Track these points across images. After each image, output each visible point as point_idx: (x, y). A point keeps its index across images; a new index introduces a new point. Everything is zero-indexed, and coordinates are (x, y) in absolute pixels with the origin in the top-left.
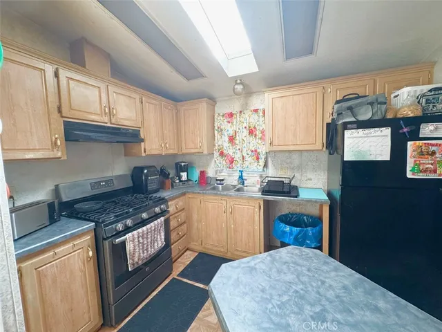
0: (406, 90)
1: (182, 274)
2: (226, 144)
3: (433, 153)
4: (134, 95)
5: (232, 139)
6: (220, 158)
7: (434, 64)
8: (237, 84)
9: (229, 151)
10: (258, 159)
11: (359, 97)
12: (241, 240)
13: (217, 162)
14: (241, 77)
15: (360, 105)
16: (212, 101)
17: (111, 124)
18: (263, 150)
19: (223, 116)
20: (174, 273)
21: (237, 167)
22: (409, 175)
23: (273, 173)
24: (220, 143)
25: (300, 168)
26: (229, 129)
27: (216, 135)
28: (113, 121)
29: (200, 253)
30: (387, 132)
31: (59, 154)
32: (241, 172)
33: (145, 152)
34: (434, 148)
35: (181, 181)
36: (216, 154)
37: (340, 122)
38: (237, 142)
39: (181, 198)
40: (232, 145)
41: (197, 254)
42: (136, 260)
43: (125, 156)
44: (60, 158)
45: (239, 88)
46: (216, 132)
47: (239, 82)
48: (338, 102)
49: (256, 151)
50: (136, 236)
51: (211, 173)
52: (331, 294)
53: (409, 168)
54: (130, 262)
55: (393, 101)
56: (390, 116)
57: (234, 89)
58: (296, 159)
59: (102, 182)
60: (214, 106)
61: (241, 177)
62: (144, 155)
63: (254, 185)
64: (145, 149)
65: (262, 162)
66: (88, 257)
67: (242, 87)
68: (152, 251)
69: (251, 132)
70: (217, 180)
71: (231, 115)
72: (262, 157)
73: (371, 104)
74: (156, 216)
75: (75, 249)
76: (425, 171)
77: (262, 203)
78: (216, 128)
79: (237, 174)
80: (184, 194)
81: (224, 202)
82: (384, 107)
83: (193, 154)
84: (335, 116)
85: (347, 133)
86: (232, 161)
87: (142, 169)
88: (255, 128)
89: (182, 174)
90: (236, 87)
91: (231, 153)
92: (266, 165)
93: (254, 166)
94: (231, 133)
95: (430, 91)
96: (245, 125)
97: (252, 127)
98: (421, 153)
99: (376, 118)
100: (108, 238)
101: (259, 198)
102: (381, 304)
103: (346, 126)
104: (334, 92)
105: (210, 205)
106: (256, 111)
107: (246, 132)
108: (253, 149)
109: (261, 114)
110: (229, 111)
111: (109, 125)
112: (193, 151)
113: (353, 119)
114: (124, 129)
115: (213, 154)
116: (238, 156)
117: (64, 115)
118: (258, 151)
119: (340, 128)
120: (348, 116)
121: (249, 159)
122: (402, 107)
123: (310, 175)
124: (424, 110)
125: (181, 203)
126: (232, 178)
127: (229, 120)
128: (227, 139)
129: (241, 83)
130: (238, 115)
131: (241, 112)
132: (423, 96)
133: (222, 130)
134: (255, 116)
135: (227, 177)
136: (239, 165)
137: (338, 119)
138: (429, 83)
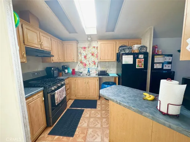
0: (136, 45)
1: (71, 107)
2: (83, 59)
3: (141, 62)
4: (48, 37)
5: (85, 57)
6: (80, 64)
7: (141, 39)
8: (88, 37)
9: (84, 61)
10: (95, 64)
11: (125, 46)
12: (91, 92)
13: (80, 65)
14: (90, 35)
15: (126, 48)
16: (77, 42)
17: (41, 49)
18: (96, 61)
19: (82, 48)
20: (67, 107)
21: (87, 67)
22: (137, 68)
23: (100, 69)
24: (80, 58)
25: (108, 67)
26: (84, 53)
27: (79, 55)
28: (42, 48)
29: (75, 100)
30: (132, 56)
31: (25, 61)
32: (89, 69)
33: (53, 61)
34: (141, 61)
35: (65, 73)
36: (79, 62)
37: (121, 53)
38: (87, 58)
39: (67, 79)
40: (86, 59)
41: (74, 100)
42: (58, 101)
43: (42, 62)
44: (24, 62)
45: (89, 39)
46: (79, 54)
47: (89, 36)
48: (120, 47)
49: (94, 61)
50: (58, 92)
51: (76, 70)
52: (125, 91)
53: (137, 66)
54: (56, 102)
55: (133, 48)
56: (133, 52)
57: (87, 39)
58: (107, 64)
59: (36, 73)
60: (78, 44)
61: (89, 71)
62: (52, 62)
63: (94, 73)
64: (53, 60)
65: (96, 66)
66: (42, 100)
67: (90, 38)
68: (62, 98)
69: (92, 55)
70: (80, 72)
71: (85, 48)
72: (97, 63)
73: (128, 48)
74: (62, 85)
75: (39, 97)
76: (140, 66)
77: (98, 79)
78: (79, 52)
79: (87, 70)
80: (68, 78)
81: (85, 80)
82: (131, 50)
83: (69, 62)
84: (120, 51)
85: (123, 56)
86: (85, 65)
87: (51, 68)
88: (94, 53)
89: (65, 70)
90: (88, 38)
91: (85, 62)
92: (98, 67)
93: (94, 67)
94: (85, 55)
95: (141, 46)
96: (90, 52)
97: (93, 53)
98: (139, 62)
99: (130, 52)
100: (49, 93)
101: (97, 77)
102: (134, 90)
103: (123, 54)
104: (119, 44)
105: (79, 81)
106: (94, 47)
107: (90, 55)
108: (93, 61)
109: (96, 48)
110: (84, 46)
111: (40, 49)
112: (70, 61)
113: (124, 52)
114: (45, 51)
115: (78, 62)
116: (87, 63)
117: (26, 44)
118: (95, 61)
119: (121, 55)
120: (123, 51)
121: (92, 64)
122: (135, 50)
123: (111, 69)
124: (139, 51)
125: (67, 81)
126: (85, 71)
127: (84, 50)
128: (83, 57)
129: (90, 37)
130: (88, 48)
131: (89, 47)
132: (139, 47)
133: (81, 53)
134: (94, 49)
135: (83, 71)
136: (88, 67)
137: (121, 52)
138: (140, 44)
